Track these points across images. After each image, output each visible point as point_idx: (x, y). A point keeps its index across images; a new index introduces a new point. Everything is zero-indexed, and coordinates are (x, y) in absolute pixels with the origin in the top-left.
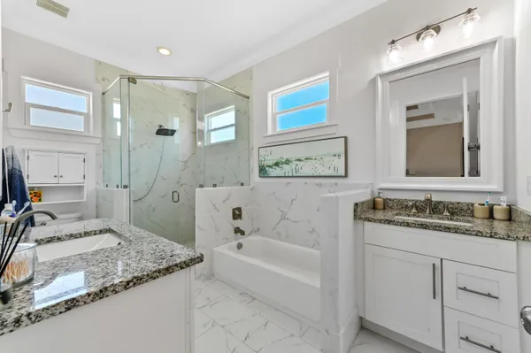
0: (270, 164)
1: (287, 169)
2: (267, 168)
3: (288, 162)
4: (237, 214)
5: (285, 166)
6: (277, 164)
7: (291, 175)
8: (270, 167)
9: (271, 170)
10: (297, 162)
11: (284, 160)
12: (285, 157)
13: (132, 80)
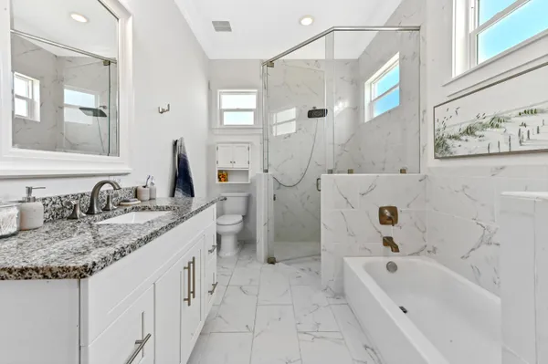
0: (455, 131)
1: (494, 138)
2: (449, 142)
3: (496, 122)
4: (389, 216)
5: (489, 132)
6: (470, 131)
7: (505, 148)
8: (455, 137)
9: (457, 143)
10: (525, 119)
11: (487, 120)
12: (490, 114)
13: (271, 63)
